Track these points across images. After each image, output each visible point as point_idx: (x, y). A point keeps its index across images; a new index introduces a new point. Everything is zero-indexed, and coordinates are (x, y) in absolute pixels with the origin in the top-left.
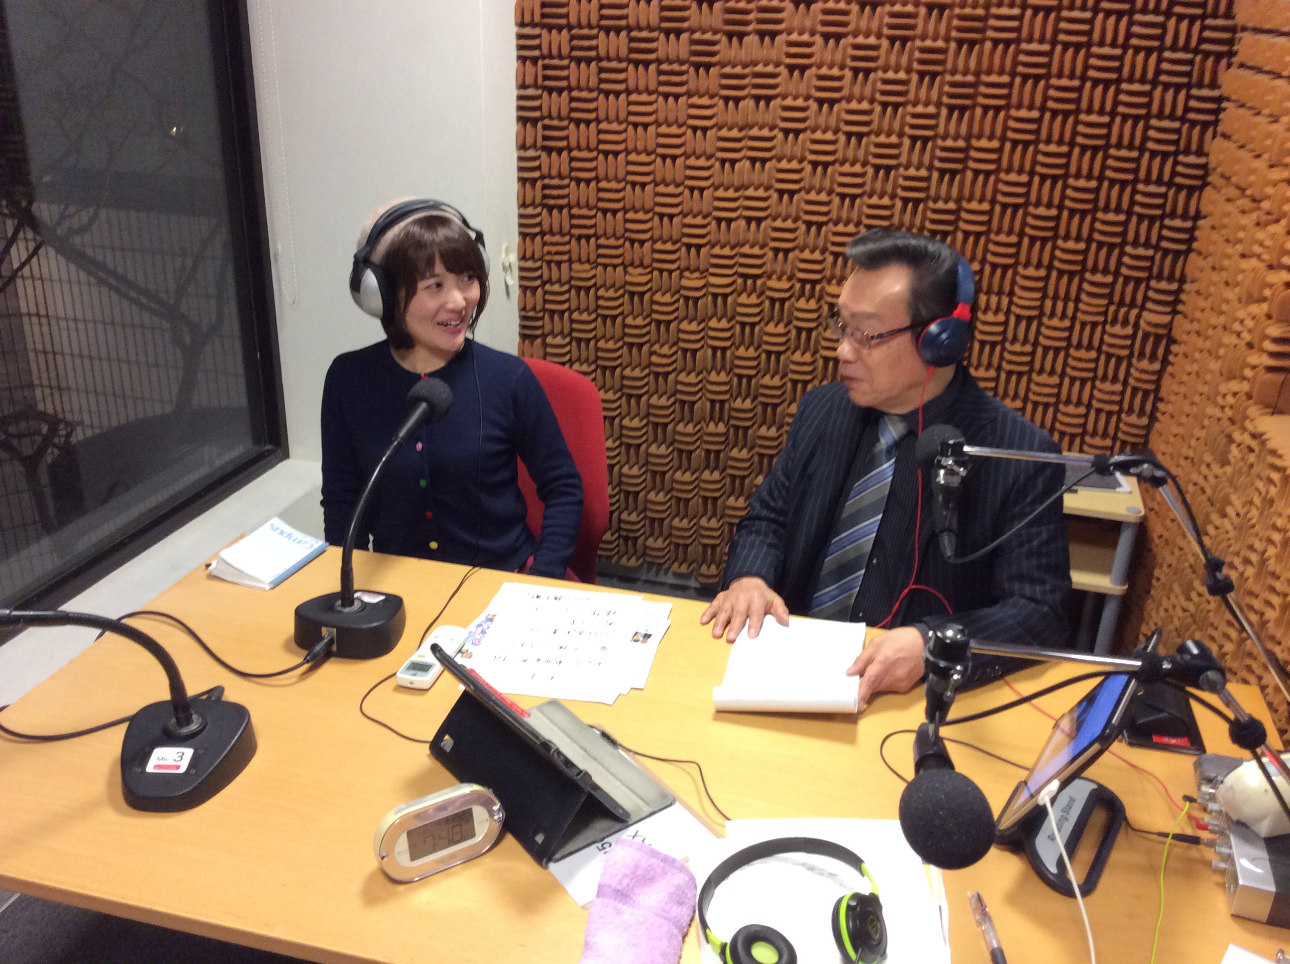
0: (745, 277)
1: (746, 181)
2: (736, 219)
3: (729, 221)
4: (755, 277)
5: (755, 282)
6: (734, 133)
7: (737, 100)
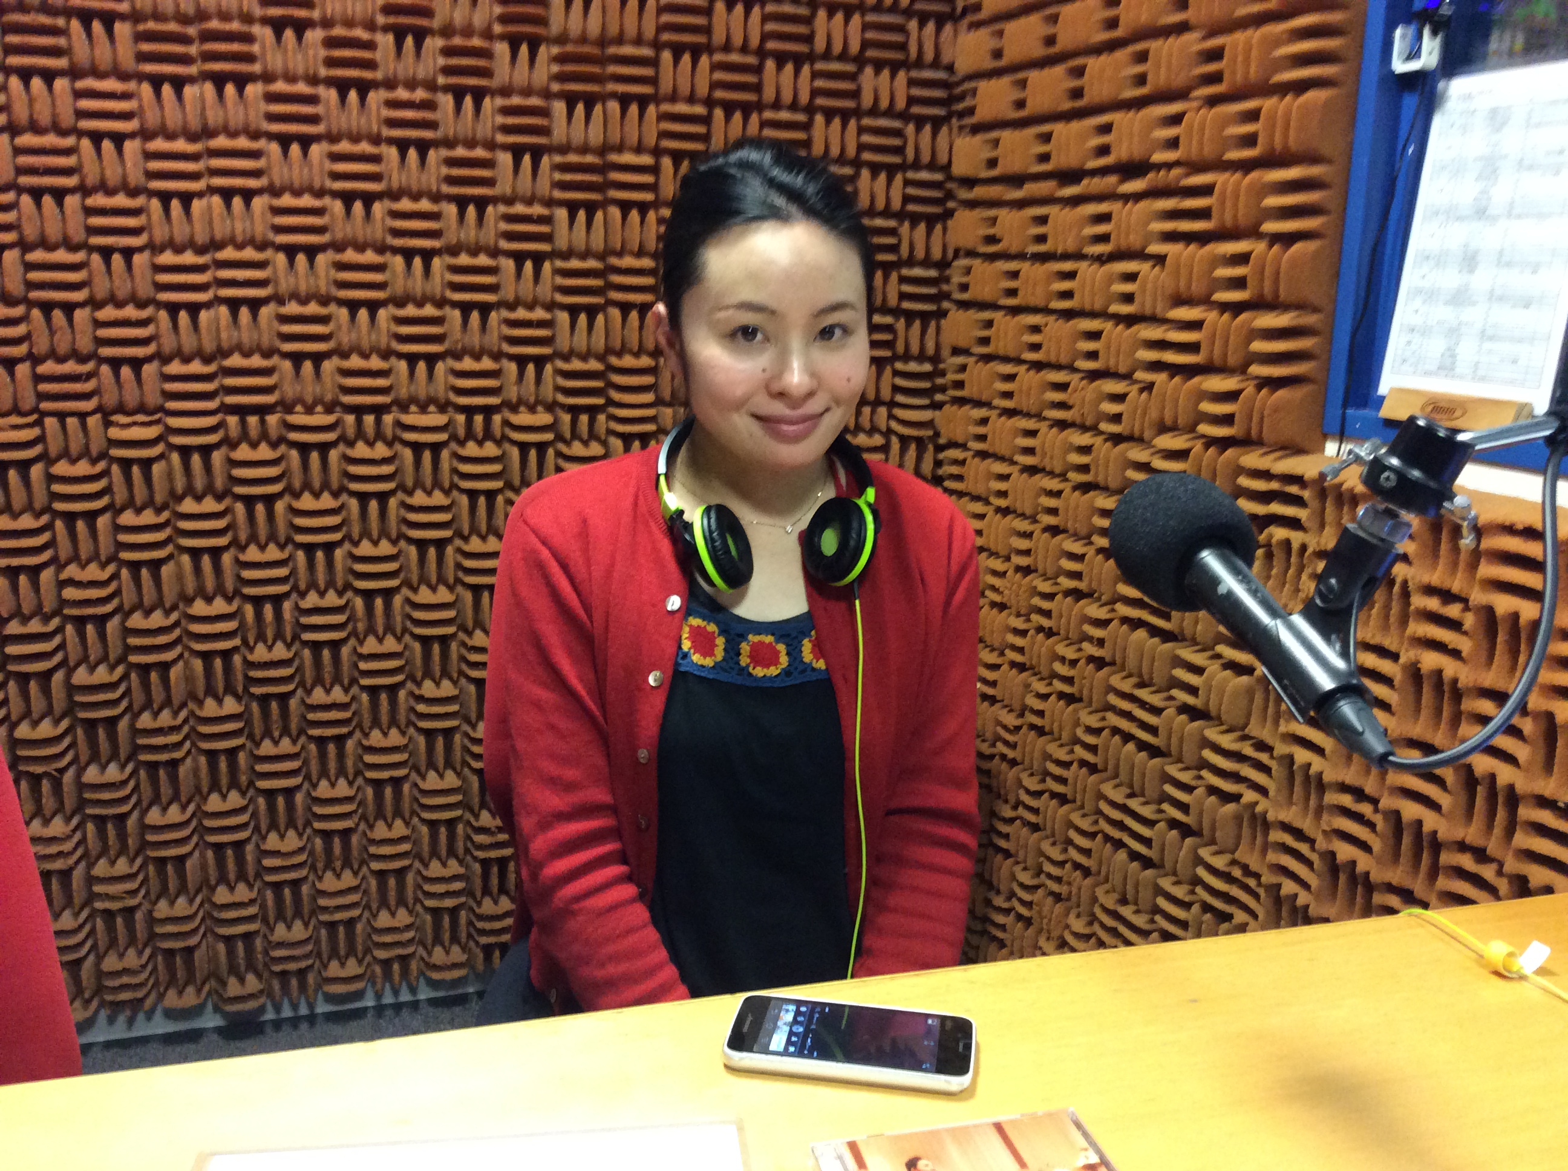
0: (242, 411)
1: (218, 236)
2: (208, 305)
3: (194, 309)
4: (262, 410)
5: (263, 422)
6: (180, 145)
7: (179, 83)
